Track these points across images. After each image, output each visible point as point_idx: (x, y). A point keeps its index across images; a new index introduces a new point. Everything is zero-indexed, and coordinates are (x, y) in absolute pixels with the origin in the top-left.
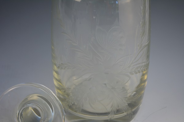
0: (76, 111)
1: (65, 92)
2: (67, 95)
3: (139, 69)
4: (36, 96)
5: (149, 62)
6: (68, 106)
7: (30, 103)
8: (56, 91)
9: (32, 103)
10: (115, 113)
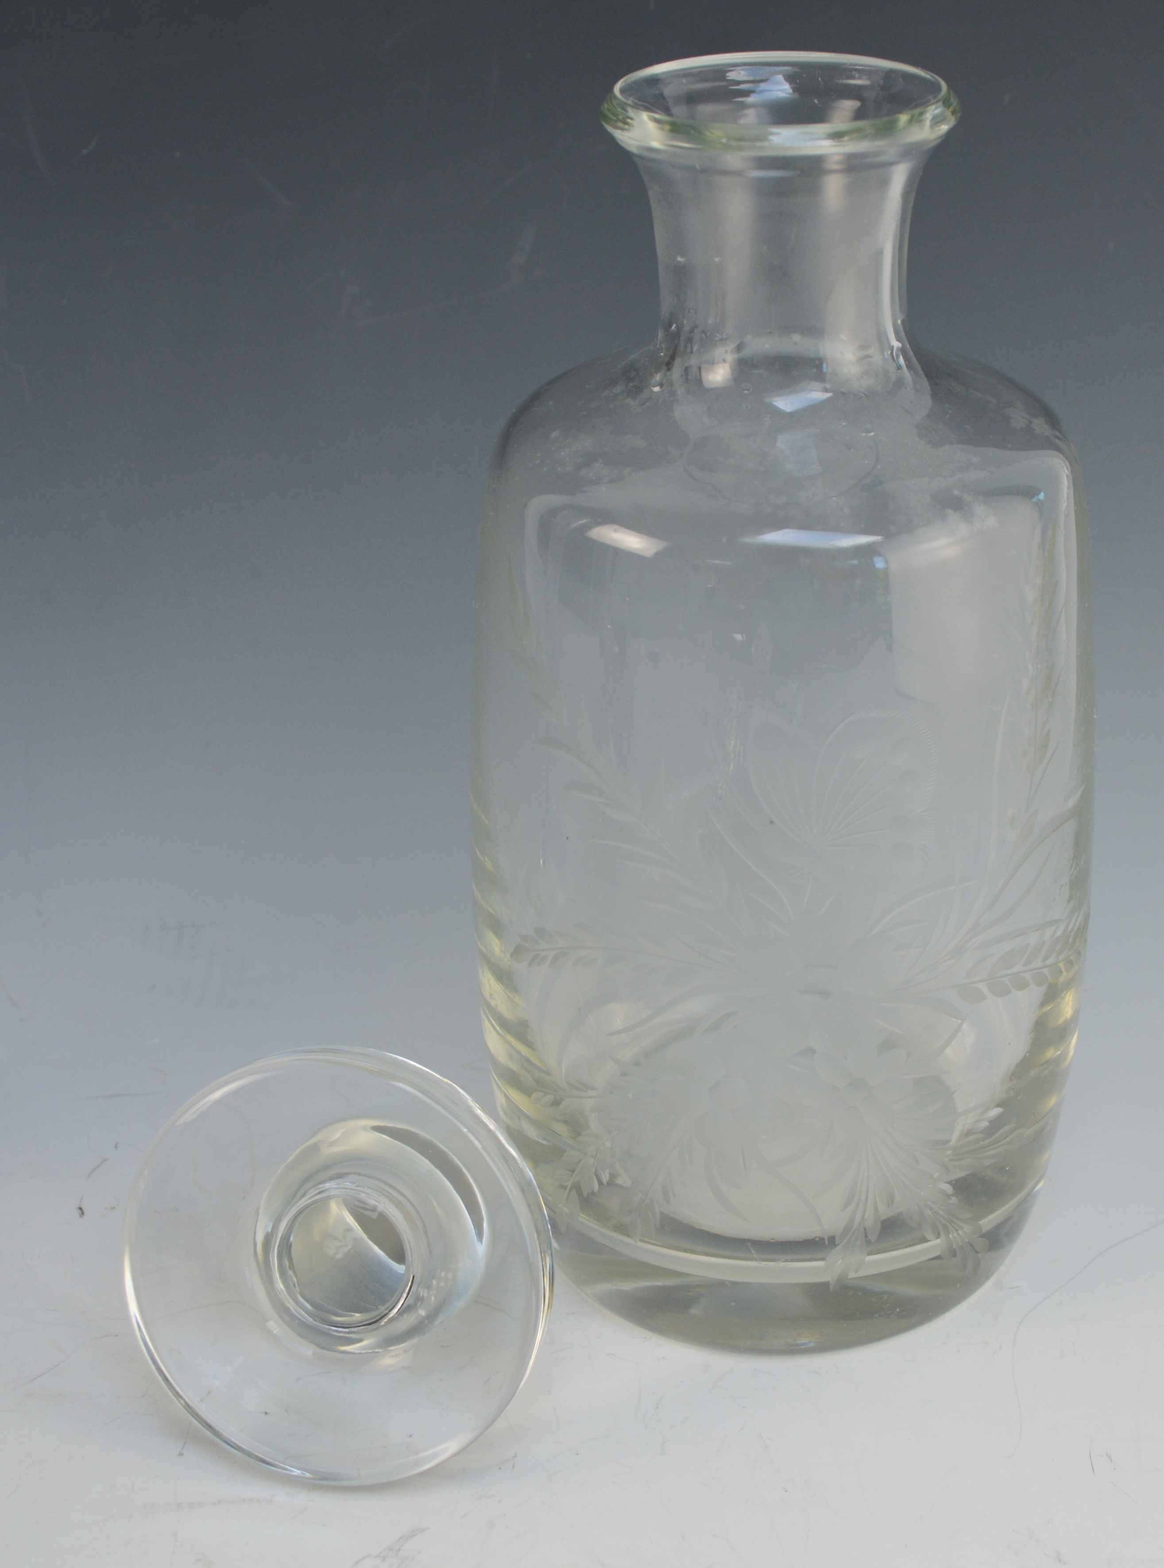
0: (622, 1229)
1: (556, 1103)
2: (566, 1122)
3: (1017, 968)
4: (364, 1128)
5: (1087, 917)
6: (574, 1191)
7: (340, 1176)
8: (500, 1100)
9: (351, 1177)
10: (868, 1242)
